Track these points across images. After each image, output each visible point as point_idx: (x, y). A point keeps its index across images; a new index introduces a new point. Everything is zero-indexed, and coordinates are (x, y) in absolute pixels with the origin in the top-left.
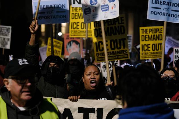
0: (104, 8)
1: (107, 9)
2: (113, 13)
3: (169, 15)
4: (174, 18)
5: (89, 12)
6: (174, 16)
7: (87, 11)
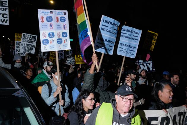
0: (59, 41)
1: (61, 42)
2: (65, 46)
3: (128, 53)
4: (130, 54)
5: (47, 43)
6: (130, 53)
7: (45, 42)
